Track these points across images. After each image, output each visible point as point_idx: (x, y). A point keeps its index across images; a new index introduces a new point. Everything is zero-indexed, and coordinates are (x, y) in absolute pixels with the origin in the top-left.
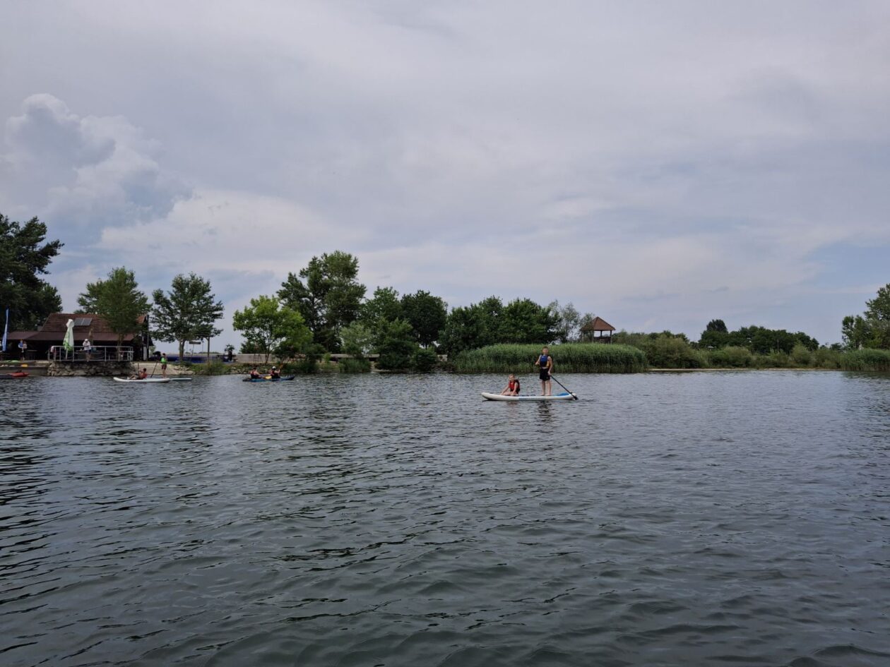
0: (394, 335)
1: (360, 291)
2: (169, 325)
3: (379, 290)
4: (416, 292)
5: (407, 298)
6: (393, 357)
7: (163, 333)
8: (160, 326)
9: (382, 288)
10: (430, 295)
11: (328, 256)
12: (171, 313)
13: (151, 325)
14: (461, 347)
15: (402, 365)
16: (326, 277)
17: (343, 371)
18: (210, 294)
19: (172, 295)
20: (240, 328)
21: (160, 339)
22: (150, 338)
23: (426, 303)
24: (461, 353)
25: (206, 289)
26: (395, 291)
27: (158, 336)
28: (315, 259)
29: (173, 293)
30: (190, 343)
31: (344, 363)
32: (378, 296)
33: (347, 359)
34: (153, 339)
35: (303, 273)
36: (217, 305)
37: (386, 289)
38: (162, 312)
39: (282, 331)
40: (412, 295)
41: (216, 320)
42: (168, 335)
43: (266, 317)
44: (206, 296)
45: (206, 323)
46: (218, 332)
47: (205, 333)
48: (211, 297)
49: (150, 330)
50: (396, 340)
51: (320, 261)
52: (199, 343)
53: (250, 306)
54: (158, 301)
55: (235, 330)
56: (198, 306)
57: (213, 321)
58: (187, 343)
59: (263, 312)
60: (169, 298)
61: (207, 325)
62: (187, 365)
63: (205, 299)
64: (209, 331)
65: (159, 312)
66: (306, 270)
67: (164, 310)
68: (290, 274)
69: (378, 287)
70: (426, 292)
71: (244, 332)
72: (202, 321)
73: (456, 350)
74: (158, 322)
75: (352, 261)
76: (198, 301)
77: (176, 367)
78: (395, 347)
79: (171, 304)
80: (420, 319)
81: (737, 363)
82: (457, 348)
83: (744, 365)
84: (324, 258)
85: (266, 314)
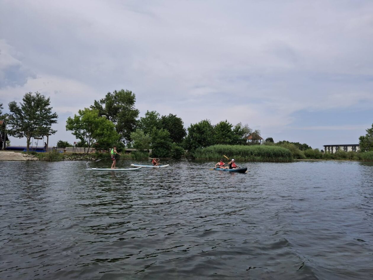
0: (161, 138)
1: (136, 113)
2: (20, 126)
3: (148, 112)
4: (169, 115)
5: (164, 118)
6: (161, 150)
7: (15, 131)
8: (13, 127)
9: (150, 111)
10: (176, 117)
11: (117, 92)
12: (22, 118)
13: (7, 126)
14: (197, 146)
15: (166, 155)
16: (115, 104)
17: (135, 158)
18: (49, 106)
19: (22, 105)
20: (71, 129)
21: (13, 135)
22: (6, 134)
23: (175, 121)
24: (197, 149)
25: (47, 103)
26: (158, 113)
27: (12, 133)
28: (109, 94)
29: (24, 105)
30: (35, 138)
31: (134, 154)
32: (147, 116)
33: (135, 151)
34: (8, 135)
35: (102, 102)
36: (53, 114)
37: (152, 112)
38: (15, 117)
39: (101, 132)
40: (166, 116)
41: (52, 124)
42: (18, 133)
43: (90, 122)
44: (47, 107)
45: (45, 126)
46: (54, 132)
47: (45, 132)
48: (50, 109)
49: (6, 129)
50: (163, 141)
51: (112, 95)
52: (41, 139)
53: (78, 115)
54: (13, 109)
55: (67, 130)
56: (41, 114)
57: (50, 125)
58: (32, 139)
59: (88, 119)
60: (20, 108)
61: (46, 127)
62: (33, 154)
63: (45, 110)
64: (48, 131)
65: (13, 117)
66: (104, 100)
67: (17, 116)
68: (96, 101)
69: (148, 111)
70: (174, 115)
71: (74, 132)
72: (43, 124)
73: (194, 147)
74: (12, 124)
75: (132, 95)
76: (41, 111)
77: (25, 155)
78: (162, 145)
79: (22, 112)
80: (173, 130)
81: (317, 157)
82: (195, 146)
83: (320, 158)
84: (115, 93)
85: (90, 120)
